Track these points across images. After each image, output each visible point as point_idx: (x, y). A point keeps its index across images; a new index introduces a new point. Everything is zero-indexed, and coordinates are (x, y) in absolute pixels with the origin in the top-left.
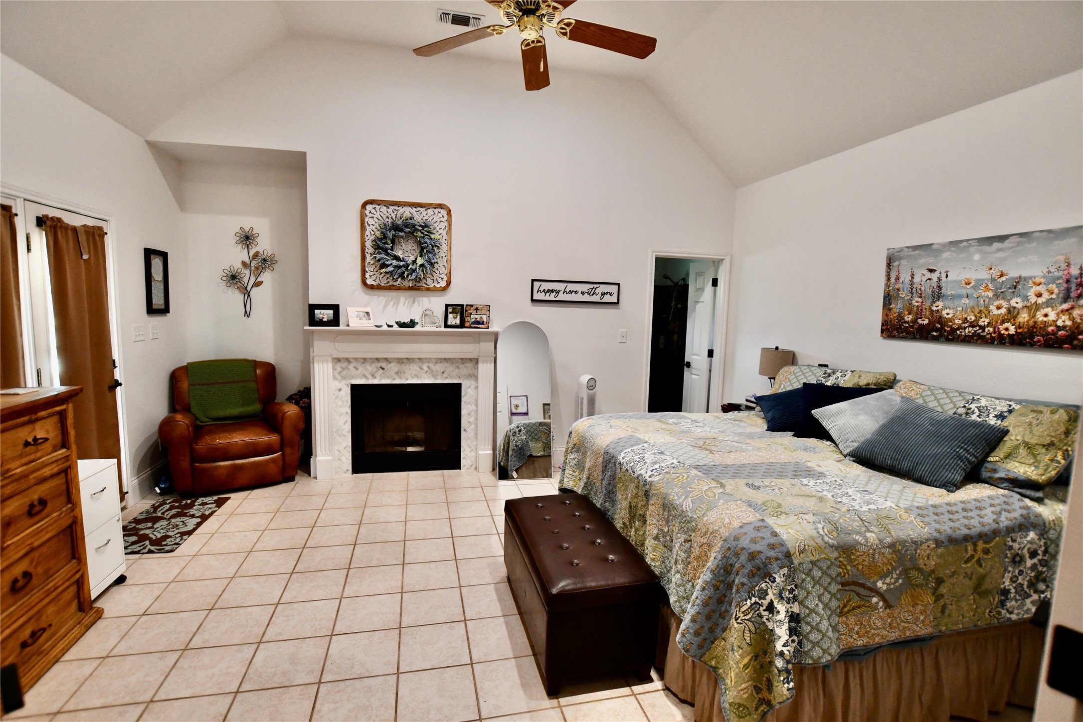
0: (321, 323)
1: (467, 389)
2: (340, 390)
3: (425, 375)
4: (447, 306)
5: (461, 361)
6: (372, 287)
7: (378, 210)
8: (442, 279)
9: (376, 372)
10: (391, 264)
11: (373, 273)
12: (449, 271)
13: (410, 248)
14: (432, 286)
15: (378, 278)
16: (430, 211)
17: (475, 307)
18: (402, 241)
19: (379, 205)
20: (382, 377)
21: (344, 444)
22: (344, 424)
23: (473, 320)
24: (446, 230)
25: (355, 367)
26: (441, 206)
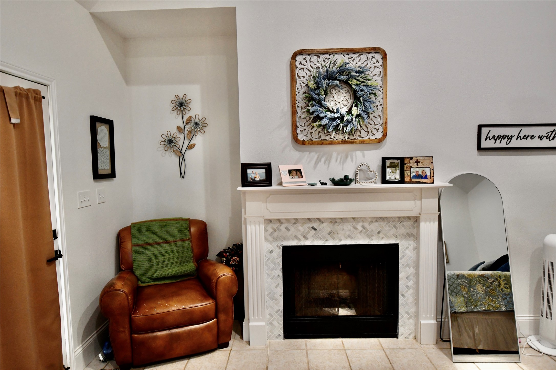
0: (254, 183)
1: (405, 250)
2: (271, 252)
3: (358, 235)
4: (384, 159)
5: (397, 219)
6: (303, 143)
7: (308, 60)
8: (378, 130)
9: (309, 232)
10: (326, 116)
11: (304, 128)
12: (385, 121)
13: (342, 98)
14: (366, 138)
15: (309, 133)
16: (363, 57)
17: (415, 160)
18: (334, 92)
19: (309, 55)
20: (314, 238)
21: (276, 308)
22: (276, 287)
23: (414, 174)
24: (381, 76)
25: (286, 228)
26: (376, 50)
